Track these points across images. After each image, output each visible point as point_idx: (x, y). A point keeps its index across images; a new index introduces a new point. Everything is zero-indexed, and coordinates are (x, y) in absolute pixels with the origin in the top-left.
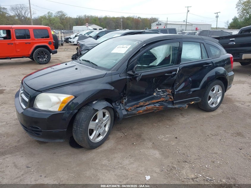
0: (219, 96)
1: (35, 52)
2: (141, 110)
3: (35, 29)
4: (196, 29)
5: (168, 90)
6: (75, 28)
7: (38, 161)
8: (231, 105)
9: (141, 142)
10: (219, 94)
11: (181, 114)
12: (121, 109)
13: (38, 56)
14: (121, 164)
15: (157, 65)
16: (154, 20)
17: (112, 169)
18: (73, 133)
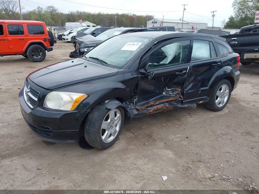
0: (226, 96)
1: (29, 48)
2: (152, 109)
3: (29, 25)
4: (192, 28)
5: (177, 89)
6: (68, 24)
7: (48, 163)
8: (237, 104)
9: (152, 142)
10: (226, 93)
11: (189, 114)
12: (132, 109)
13: (32, 53)
14: (135, 164)
15: (167, 63)
16: (150, 18)
17: (127, 170)
18: (85, 133)
